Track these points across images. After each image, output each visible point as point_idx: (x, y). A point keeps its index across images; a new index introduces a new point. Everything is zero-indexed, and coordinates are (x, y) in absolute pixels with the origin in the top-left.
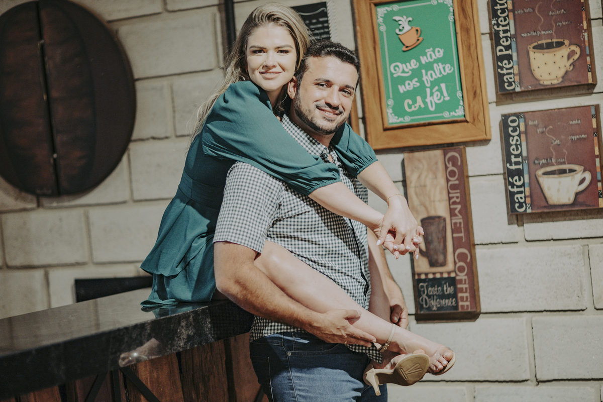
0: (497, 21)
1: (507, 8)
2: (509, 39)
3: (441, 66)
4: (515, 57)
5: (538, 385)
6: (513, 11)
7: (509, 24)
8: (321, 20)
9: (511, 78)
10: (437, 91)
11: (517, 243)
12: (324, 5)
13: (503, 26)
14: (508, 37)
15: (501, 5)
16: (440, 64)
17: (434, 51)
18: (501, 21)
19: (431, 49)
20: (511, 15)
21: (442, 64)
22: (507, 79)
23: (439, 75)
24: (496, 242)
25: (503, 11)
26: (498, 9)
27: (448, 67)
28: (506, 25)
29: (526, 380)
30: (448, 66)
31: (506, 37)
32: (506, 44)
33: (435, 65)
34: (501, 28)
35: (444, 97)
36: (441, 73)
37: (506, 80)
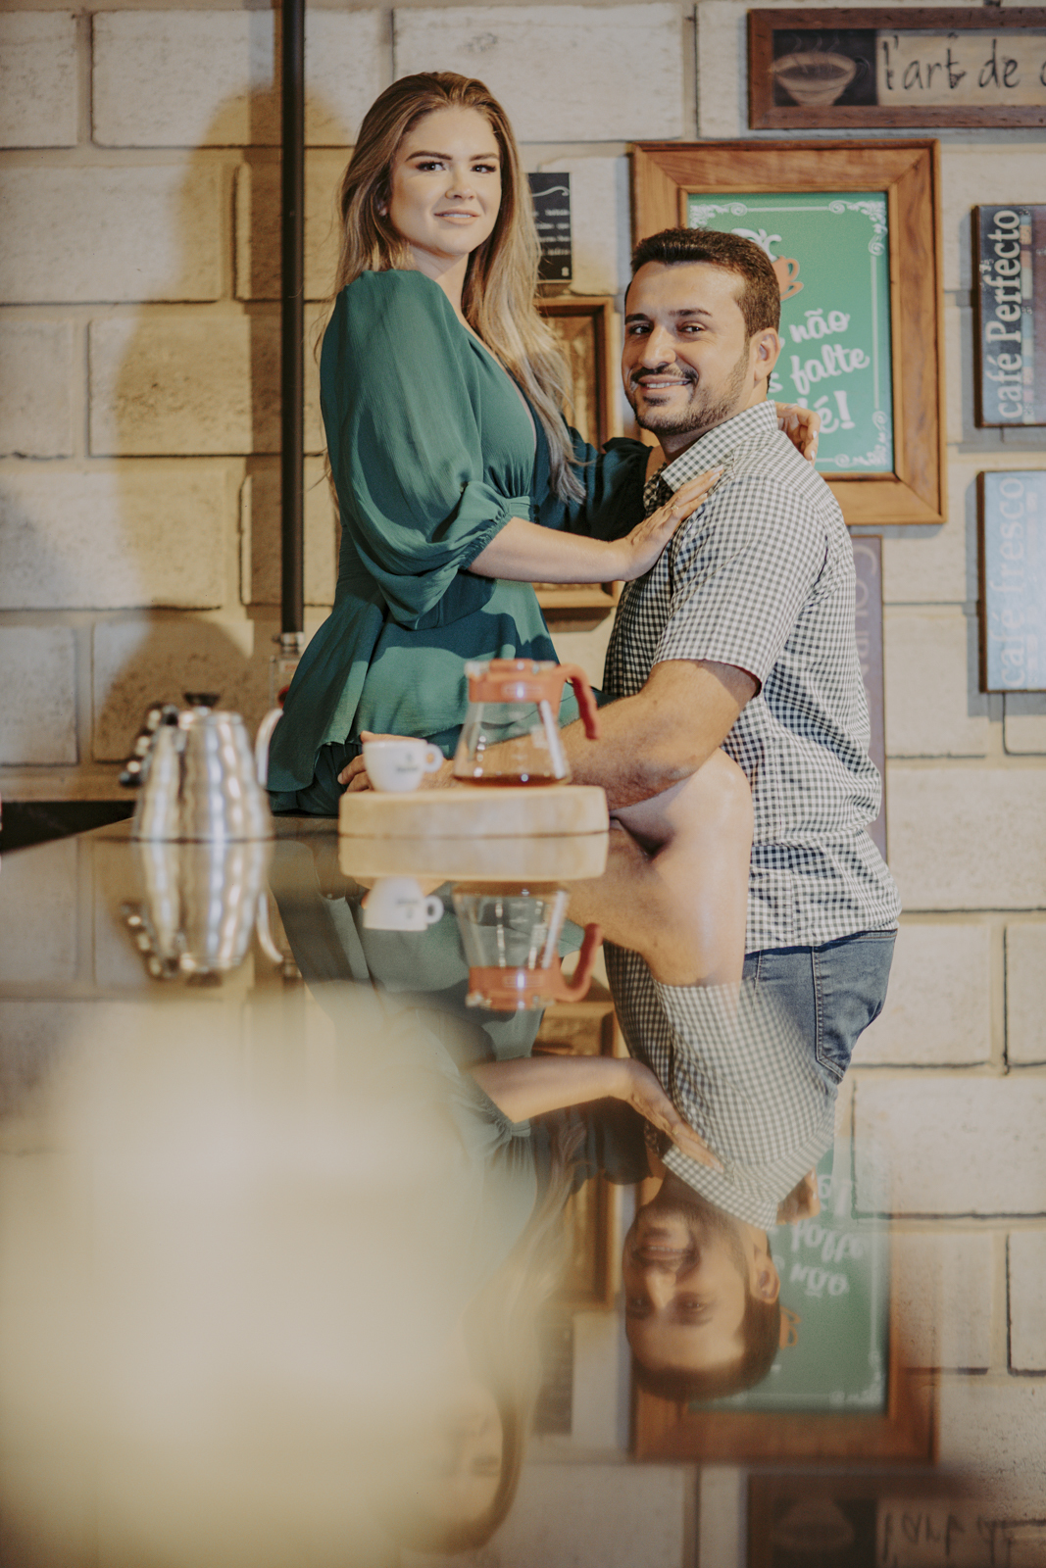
0: (992, 265)
1: (1017, 241)
2: (1017, 308)
3: (840, 351)
4: (1027, 348)
5: (1006, 1073)
6: (1032, 248)
7: (1018, 275)
8: (550, 213)
9: (1014, 394)
10: (825, 405)
11: (981, 757)
12: (563, 179)
13: (1006, 278)
14: (1015, 303)
15: (1005, 231)
16: (838, 347)
17: (825, 317)
18: (1002, 267)
19: (820, 311)
20: (1027, 256)
21: (844, 348)
22: (1005, 394)
23: (832, 371)
24: (935, 752)
25: (1008, 246)
26: (996, 241)
27: (858, 356)
28: (1012, 278)
29: (982, 1063)
30: (856, 355)
31: (1011, 304)
32: (1010, 318)
33: (826, 349)
34: (1000, 283)
35: (841, 421)
36: (837, 367)
37: (1001, 397)
